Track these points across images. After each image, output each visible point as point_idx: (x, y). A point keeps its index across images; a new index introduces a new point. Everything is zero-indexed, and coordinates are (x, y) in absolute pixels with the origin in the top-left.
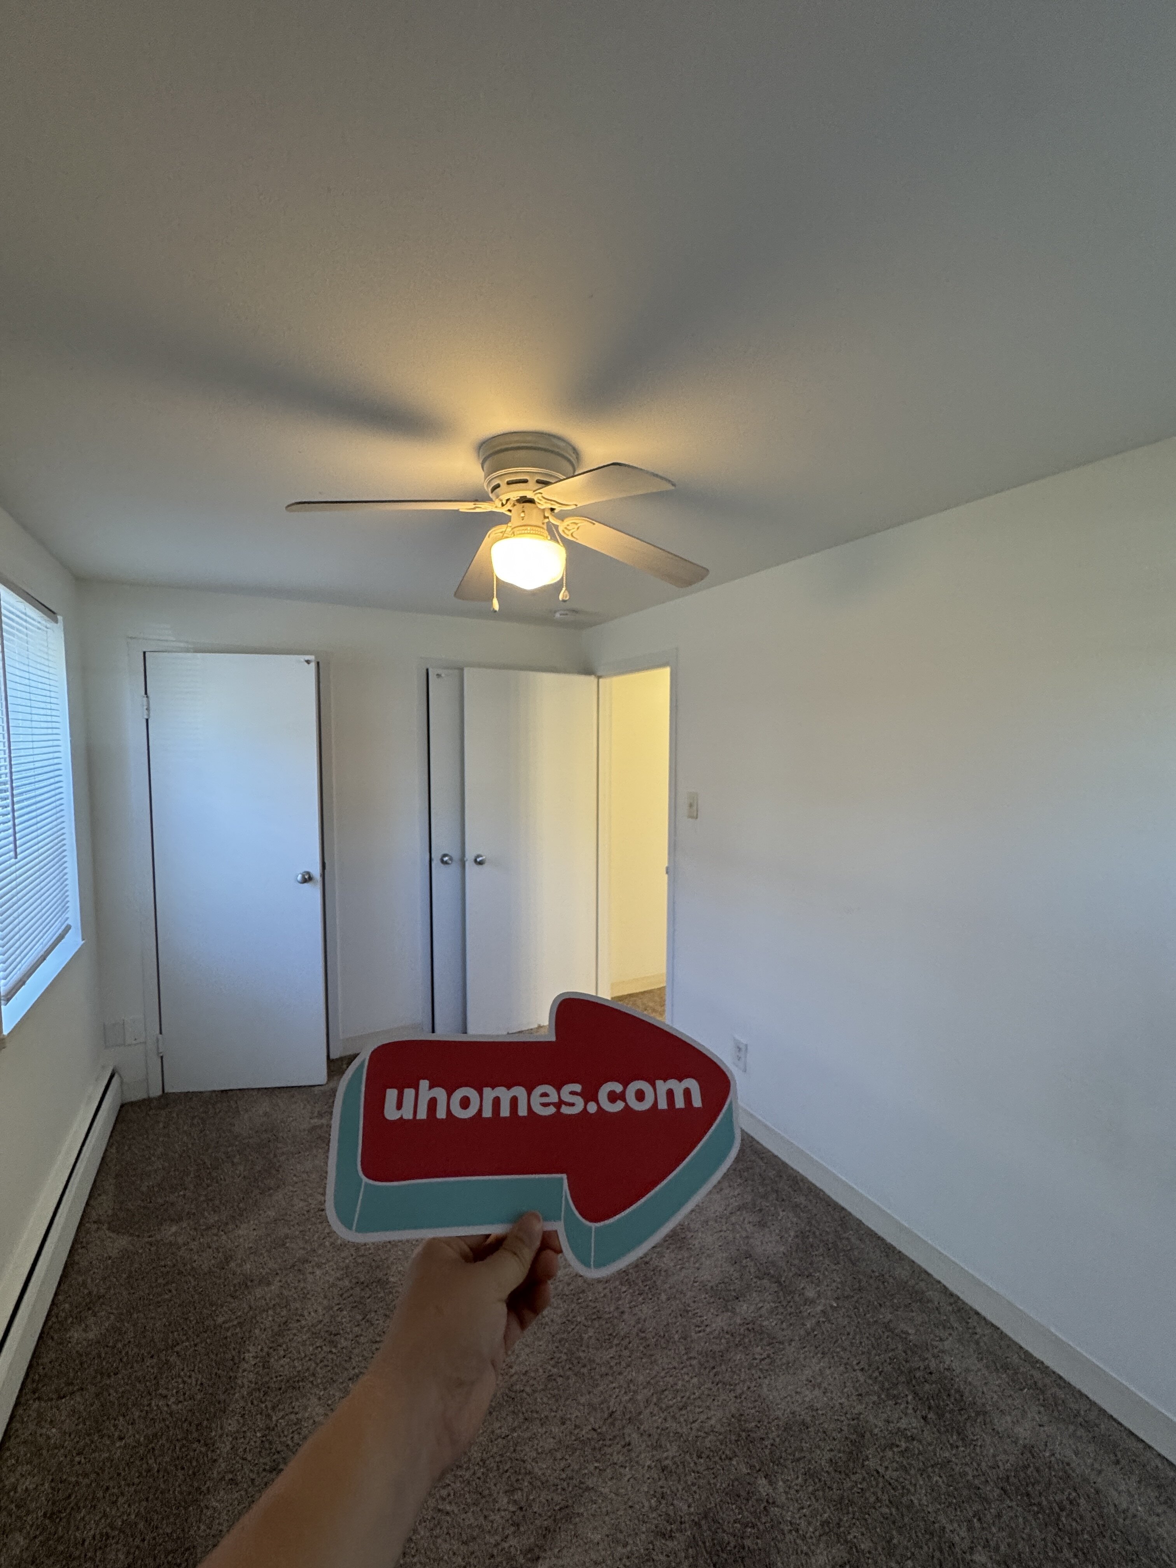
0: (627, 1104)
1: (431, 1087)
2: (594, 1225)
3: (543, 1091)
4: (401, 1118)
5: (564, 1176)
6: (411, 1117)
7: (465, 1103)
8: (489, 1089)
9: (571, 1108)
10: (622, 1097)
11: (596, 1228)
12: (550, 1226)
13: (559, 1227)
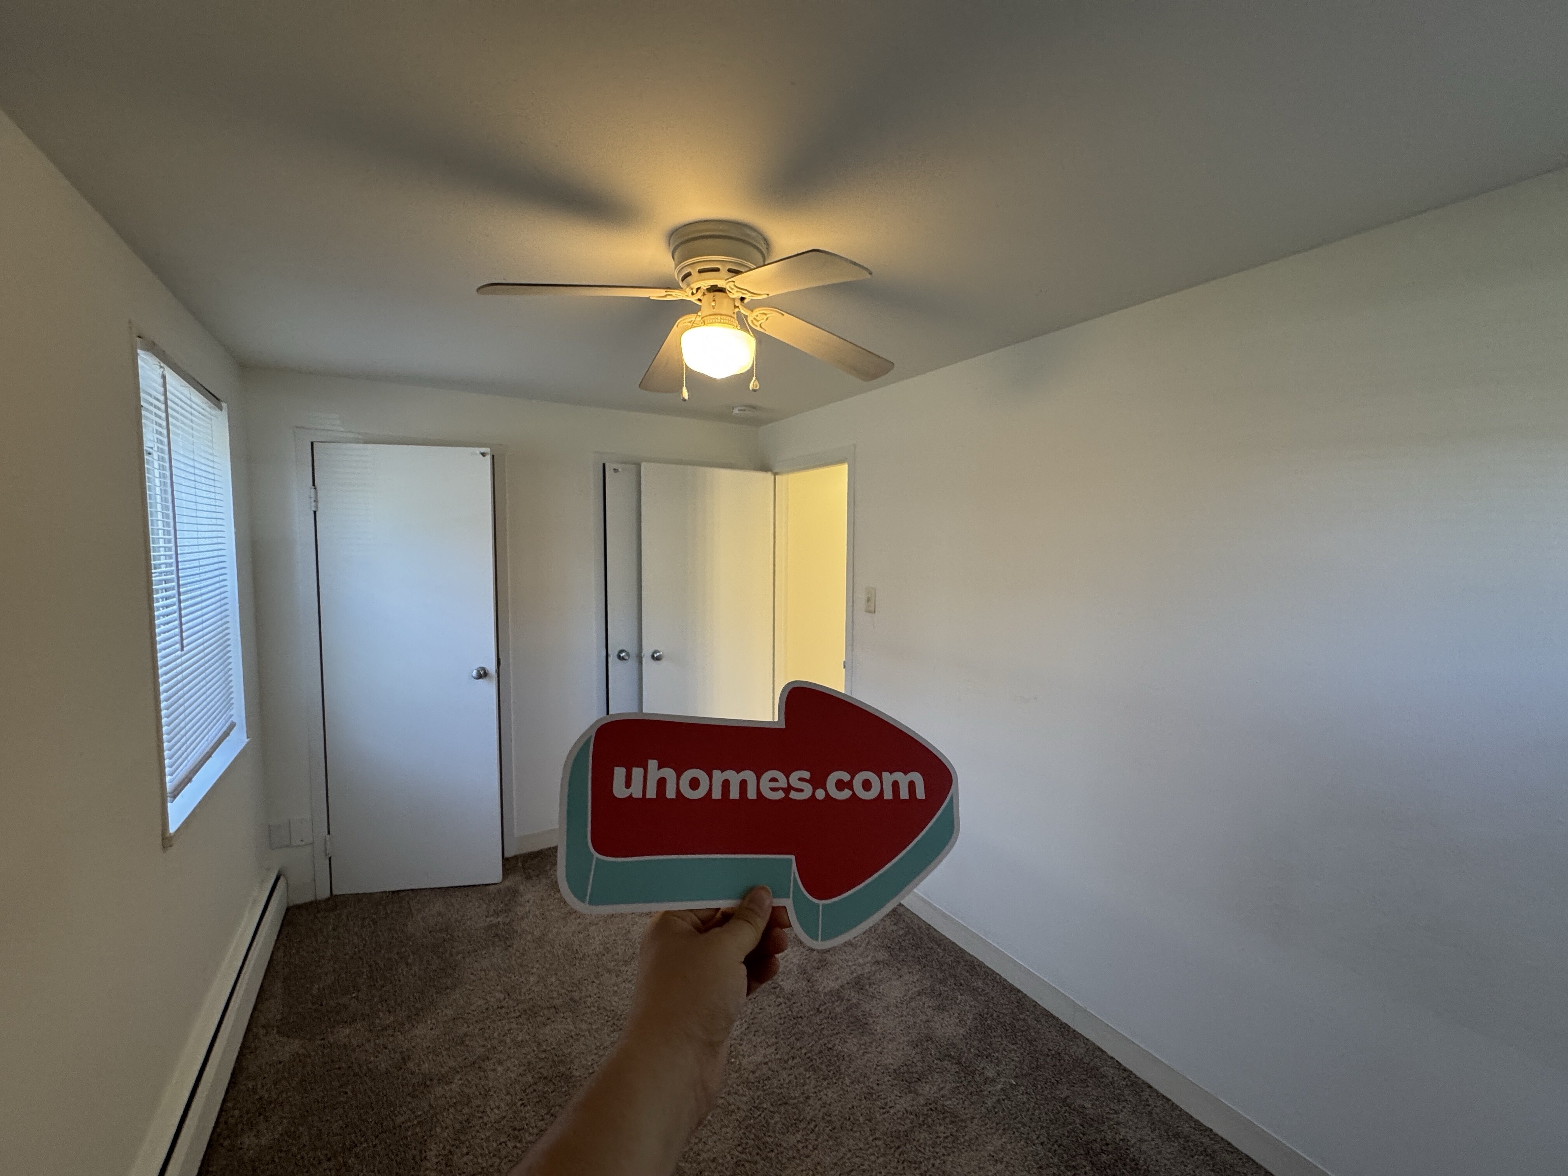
0: (854, 794)
1: (659, 768)
2: (821, 903)
3: (773, 776)
4: (631, 796)
5: (793, 857)
6: (641, 796)
7: (694, 784)
8: (719, 772)
9: (800, 793)
10: (849, 785)
11: (824, 906)
12: (779, 902)
13: (788, 903)
